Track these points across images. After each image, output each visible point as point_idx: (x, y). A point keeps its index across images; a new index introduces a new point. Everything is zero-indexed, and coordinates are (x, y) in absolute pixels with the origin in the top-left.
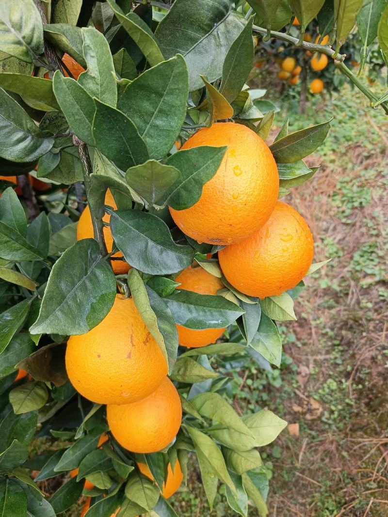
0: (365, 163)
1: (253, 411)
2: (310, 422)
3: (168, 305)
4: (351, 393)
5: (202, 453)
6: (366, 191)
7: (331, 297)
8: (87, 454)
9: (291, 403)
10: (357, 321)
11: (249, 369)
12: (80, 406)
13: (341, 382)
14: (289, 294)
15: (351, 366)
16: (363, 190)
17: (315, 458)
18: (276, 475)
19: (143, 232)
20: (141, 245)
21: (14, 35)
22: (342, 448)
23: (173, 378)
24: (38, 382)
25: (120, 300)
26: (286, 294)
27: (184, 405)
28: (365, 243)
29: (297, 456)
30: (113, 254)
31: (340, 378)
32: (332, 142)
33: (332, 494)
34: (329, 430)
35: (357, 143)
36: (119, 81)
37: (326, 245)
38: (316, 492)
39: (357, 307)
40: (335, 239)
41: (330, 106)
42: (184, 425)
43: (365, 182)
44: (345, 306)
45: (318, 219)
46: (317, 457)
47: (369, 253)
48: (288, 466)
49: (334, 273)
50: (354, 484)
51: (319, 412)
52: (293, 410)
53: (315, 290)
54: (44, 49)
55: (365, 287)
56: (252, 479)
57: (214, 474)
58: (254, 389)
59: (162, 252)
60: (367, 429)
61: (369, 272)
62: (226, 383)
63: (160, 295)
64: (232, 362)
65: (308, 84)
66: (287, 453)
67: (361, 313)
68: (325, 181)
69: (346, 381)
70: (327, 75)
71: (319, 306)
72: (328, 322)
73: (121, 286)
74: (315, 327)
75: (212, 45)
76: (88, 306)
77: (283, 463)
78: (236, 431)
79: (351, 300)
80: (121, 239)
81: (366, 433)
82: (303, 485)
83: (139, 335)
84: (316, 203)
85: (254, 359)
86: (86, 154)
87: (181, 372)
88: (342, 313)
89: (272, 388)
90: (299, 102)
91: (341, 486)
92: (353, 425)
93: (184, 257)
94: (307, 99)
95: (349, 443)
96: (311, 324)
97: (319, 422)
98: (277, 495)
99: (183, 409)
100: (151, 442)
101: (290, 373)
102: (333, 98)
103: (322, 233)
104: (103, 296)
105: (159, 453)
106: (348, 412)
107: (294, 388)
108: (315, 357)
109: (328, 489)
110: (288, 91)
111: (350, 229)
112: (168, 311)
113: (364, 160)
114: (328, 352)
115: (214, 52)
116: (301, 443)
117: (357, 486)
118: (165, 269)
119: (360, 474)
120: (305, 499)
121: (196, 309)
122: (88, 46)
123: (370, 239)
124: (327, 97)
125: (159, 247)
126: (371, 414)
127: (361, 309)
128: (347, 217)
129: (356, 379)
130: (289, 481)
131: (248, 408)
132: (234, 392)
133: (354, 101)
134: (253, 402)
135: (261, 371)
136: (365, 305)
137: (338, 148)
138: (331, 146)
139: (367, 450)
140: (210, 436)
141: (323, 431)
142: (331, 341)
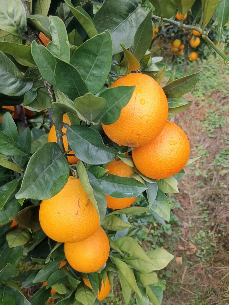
0: (222, 101)
1: (154, 249)
2: (189, 256)
3: (101, 183)
4: (214, 239)
5: (122, 274)
6: (223, 118)
7: (202, 181)
8: (53, 273)
9: (177, 244)
10: (218, 196)
11: (152, 223)
12: (49, 243)
13: (208, 232)
14: (175, 177)
15: (214, 223)
16: (222, 117)
17: (192, 278)
18: (168, 288)
19: (86, 139)
20: (85, 147)
21: (9, 20)
22: (208, 272)
23: (105, 227)
24: (24, 228)
25: (72, 180)
26: (173, 177)
27: (111, 244)
28: (222, 149)
29: (181, 276)
30: (68, 152)
31: (207, 230)
32: (203, 89)
33: (202, 300)
34: (201, 261)
35: (218, 89)
36: (71, 47)
37: (199, 150)
38: (192, 299)
39: (217, 187)
40: (204, 146)
41: (202, 68)
42: (111, 256)
43: (222, 113)
44: (210, 186)
45: (194, 135)
46: (193, 277)
47: (225, 155)
48: (175, 283)
49: (204, 167)
50: (216, 295)
51: (194, 250)
52: (178, 248)
53: (192, 177)
54: (27, 29)
55: (222, 175)
56: (152, 290)
57: (129, 286)
58: (155, 236)
59: (97, 151)
60: (223, 261)
61: (225, 166)
62: (137, 231)
63: (96, 177)
64: (142, 219)
65: (188, 55)
66: (175, 274)
67: (220, 191)
68: (199, 112)
69: (211, 232)
70: (200, 49)
71: (195, 186)
72: (200, 196)
73: (73, 171)
74: (192, 199)
75: (128, 26)
76: (52, 183)
77: (172, 281)
78: (142, 260)
79: (214, 183)
80: (73, 143)
81: (223, 264)
82: (185, 294)
83: (83, 201)
84: (193, 125)
85: (155, 217)
86: (52, 92)
87: (109, 224)
88: (208, 191)
89: (166, 235)
90: (183, 66)
91: (207, 295)
92: (215, 258)
93: (111, 154)
94: (188, 64)
95: (213, 269)
96: (189, 197)
97: (195, 256)
98: (169, 300)
99: (110, 246)
100: (90, 266)
101: (177, 226)
102: (203, 64)
103: (197, 143)
104: (61, 176)
105: (96, 273)
106: (212, 250)
107: (179, 235)
108: (192, 217)
109: (200, 297)
110: (177, 59)
111: (214, 141)
112: (101, 186)
113: (222, 99)
114: (200, 214)
115: (129, 31)
116: (183, 269)
117: (218, 296)
118: (99, 161)
119: (219, 289)
120: (186, 303)
121: (118, 186)
122: (53, 27)
123: (226, 147)
124: (200, 62)
125: (96, 148)
126: (226, 252)
127: (220, 188)
128: (211, 133)
129: (217, 231)
130: (176, 292)
131: (151, 247)
132: (143, 237)
133: (216, 65)
134: (154, 243)
135: (159, 225)
136: (222, 186)
137: (206, 93)
138: (202, 91)
139: (224, 274)
140: (127, 263)
141: (197, 262)
142: (202, 208)
